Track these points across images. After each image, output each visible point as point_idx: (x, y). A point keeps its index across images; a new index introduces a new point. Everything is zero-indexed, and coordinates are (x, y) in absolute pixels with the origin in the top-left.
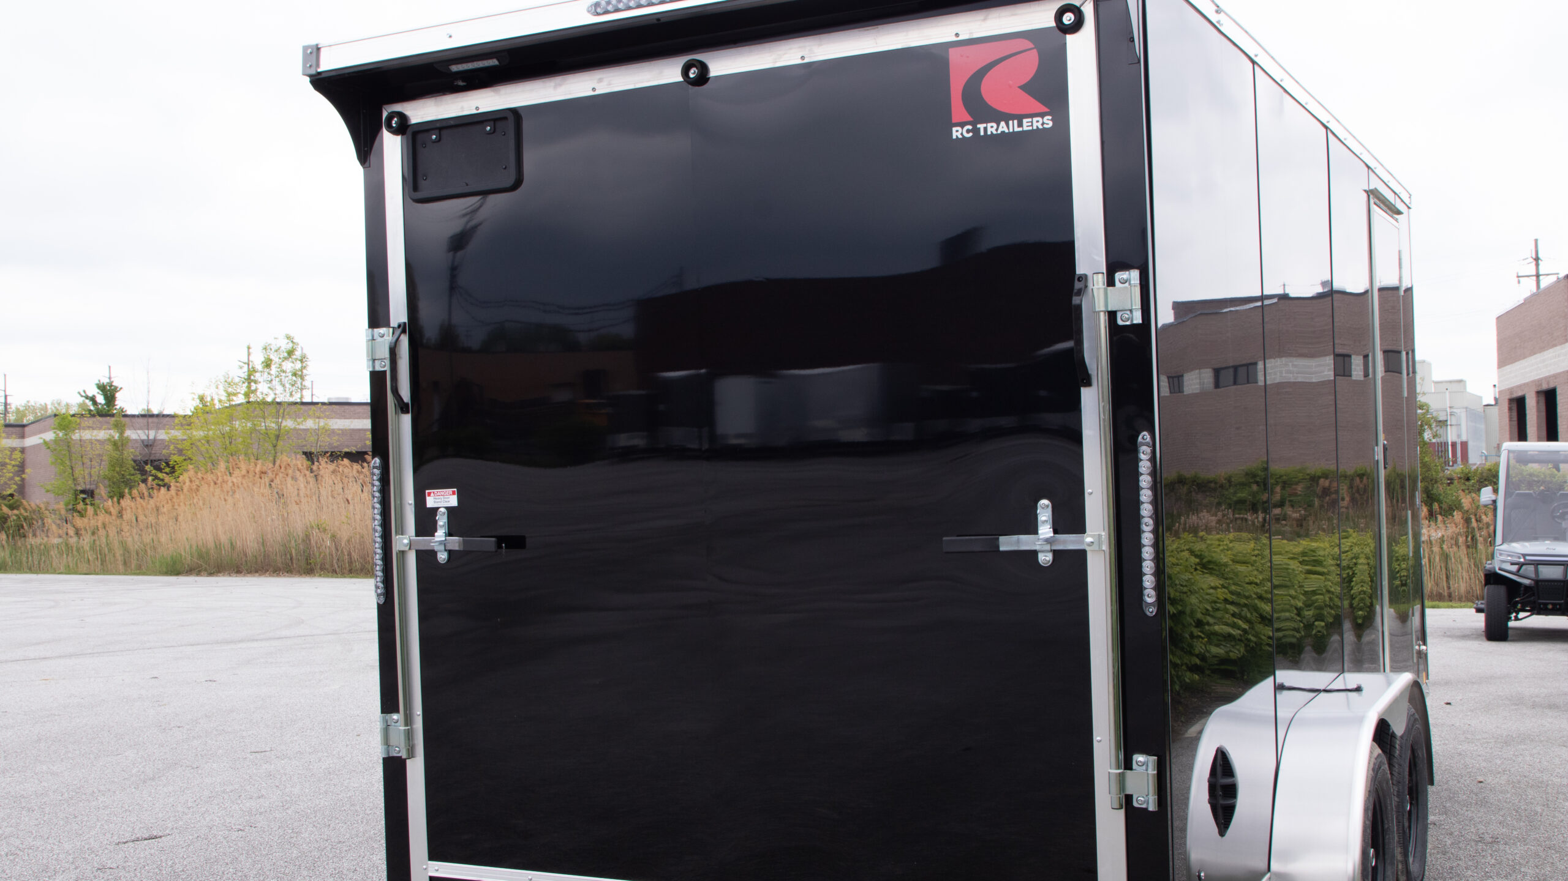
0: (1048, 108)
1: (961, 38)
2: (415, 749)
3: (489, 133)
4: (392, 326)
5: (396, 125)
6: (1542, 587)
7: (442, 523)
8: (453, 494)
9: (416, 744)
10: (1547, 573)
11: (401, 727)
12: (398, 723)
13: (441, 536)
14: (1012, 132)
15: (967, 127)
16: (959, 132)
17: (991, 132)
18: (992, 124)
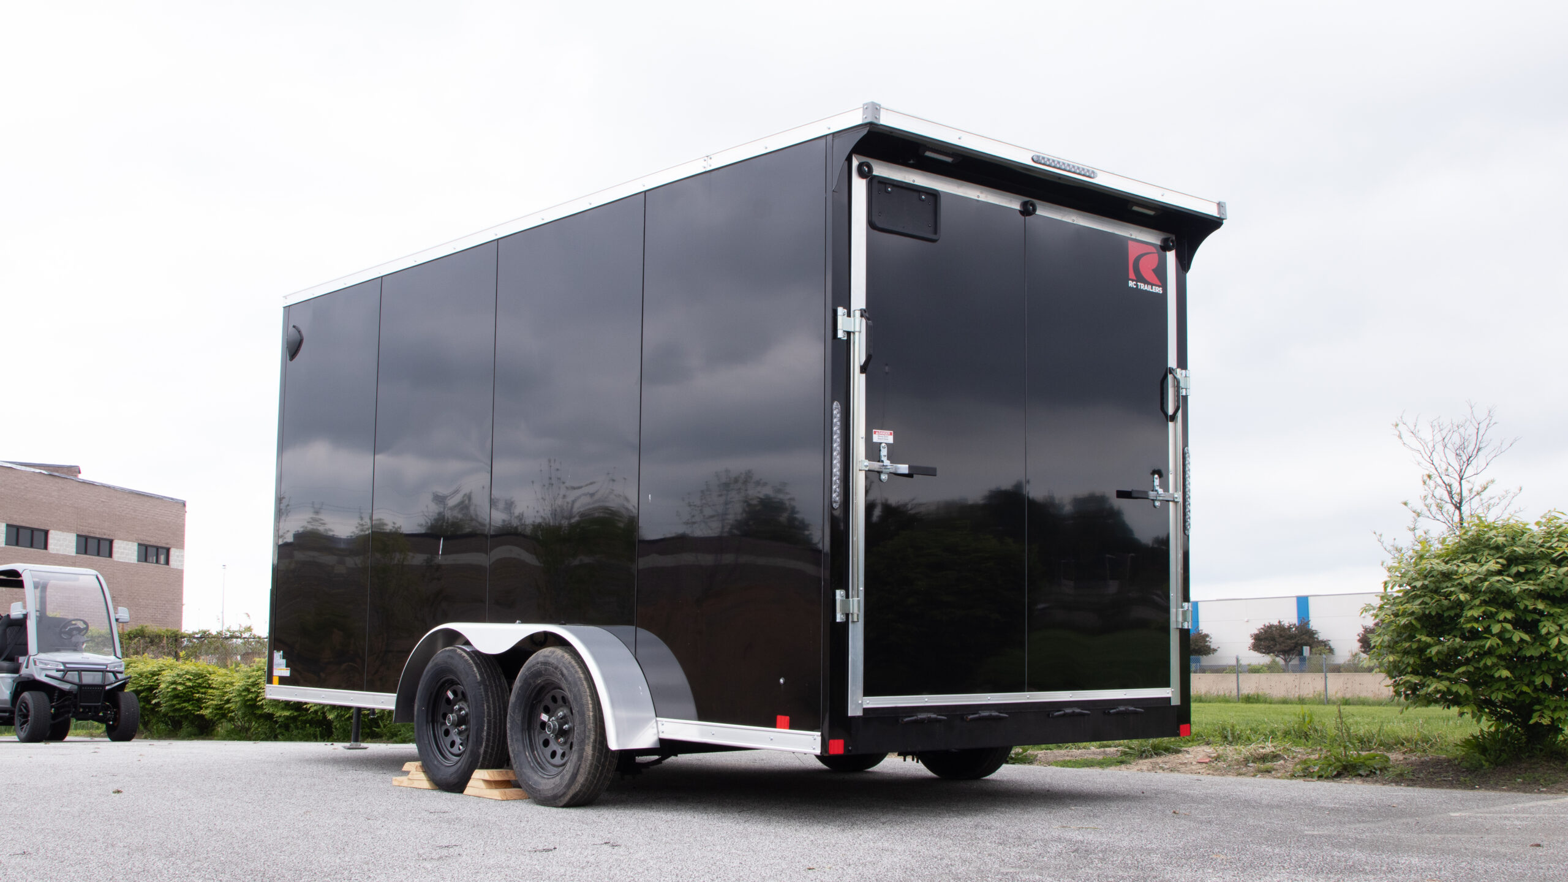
0: (1161, 282)
1: (1132, 237)
2: (858, 615)
3: (923, 200)
4: (852, 309)
5: (865, 172)
6: (86, 692)
7: (884, 452)
8: (891, 434)
9: (859, 610)
10: (88, 679)
11: (851, 599)
12: (847, 596)
13: (887, 462)
14: (1149, 292)
15: (1135, 283)
16: (1131, 284)
17: (1142, 287)
18: (1142, 284)
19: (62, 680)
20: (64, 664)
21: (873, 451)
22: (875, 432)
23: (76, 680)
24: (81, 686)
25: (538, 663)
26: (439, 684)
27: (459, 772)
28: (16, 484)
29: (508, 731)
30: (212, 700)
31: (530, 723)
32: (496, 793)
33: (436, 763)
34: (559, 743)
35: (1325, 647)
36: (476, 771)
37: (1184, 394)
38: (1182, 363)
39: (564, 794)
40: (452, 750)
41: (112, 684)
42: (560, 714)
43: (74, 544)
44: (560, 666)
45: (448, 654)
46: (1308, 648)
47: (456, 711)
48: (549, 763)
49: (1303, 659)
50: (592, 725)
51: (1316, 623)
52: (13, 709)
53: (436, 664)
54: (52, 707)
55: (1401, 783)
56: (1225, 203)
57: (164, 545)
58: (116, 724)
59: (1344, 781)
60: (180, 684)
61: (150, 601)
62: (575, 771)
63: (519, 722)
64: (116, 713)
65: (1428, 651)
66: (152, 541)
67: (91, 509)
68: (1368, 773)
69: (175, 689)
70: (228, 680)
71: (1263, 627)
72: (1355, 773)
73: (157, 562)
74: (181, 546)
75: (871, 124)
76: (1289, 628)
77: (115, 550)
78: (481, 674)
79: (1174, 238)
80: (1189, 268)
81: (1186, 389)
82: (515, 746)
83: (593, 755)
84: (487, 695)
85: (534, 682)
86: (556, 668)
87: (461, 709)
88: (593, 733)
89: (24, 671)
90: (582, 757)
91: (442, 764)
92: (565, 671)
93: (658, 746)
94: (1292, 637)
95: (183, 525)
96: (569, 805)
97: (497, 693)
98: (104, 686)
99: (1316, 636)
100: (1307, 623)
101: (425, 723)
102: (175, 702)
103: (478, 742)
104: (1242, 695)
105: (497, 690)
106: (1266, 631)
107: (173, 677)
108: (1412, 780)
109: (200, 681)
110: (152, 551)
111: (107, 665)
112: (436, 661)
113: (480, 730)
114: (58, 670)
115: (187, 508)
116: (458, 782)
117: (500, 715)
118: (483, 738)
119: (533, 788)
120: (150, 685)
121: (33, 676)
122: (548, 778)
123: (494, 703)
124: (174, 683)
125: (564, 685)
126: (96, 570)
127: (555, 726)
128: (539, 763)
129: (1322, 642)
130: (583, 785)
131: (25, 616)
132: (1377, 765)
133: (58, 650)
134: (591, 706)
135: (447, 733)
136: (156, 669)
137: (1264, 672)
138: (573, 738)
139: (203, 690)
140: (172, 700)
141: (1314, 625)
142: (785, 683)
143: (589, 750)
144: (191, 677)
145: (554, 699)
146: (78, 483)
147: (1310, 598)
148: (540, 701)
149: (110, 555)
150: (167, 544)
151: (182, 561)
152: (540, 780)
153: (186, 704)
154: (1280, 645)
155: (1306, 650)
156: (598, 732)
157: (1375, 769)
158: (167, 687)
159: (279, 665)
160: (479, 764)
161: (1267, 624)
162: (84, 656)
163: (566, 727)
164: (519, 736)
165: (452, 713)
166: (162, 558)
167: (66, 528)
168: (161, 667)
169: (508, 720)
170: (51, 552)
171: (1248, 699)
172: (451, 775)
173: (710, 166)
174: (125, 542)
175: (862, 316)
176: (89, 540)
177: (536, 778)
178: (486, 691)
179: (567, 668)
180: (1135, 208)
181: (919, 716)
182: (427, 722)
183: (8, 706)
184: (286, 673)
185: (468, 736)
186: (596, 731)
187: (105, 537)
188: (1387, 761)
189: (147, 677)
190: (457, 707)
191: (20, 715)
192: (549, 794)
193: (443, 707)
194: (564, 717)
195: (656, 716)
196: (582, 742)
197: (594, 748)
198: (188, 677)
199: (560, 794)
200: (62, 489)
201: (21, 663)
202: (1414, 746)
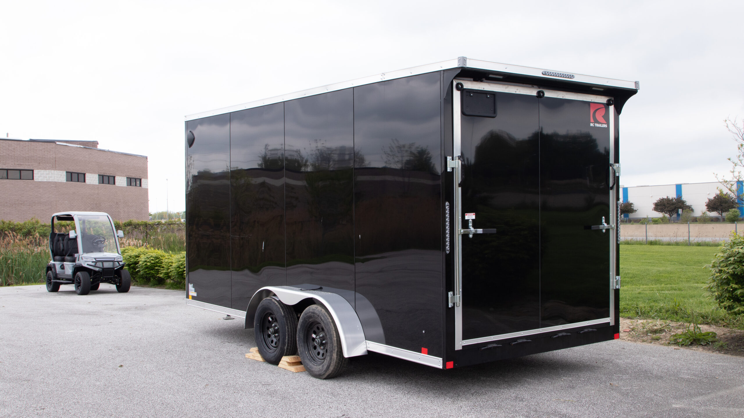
0: (606, 122)
1: (592, 101)
2: (459, 303)
3: (488, 98)
4: (454, 156)
5: (460, 88)
6: (105, 271)
7: (470, 224)
8: (474, 214)
9: (460, 301)
10: (107, 265)
11: (456, 296)
12: (454, 295)
13: (472, 229)
14: (601, 127)
15: (593, 124)
16: (592, 125)
17: (597, 126)
18: (597, 124)
19: (95, 266)
20: (95, 258)
21: (465, 224)
22: (466, 215)
23: (101, 266)
24: (104, 269)
25: (310, 312)
26: (265, 314)
27: (276, 356)
28: (69, 153)
29: (297, 341)
30: (163, 270)
31: (307, 339)
32: (293, 369)
33: (265, 350)
34: (321, 349)
35: (689, 209)
36: (283, 357)
37: (617, 175)
38: (617, 160)
39: (324, 374)
40: (272, 344)
41: (117, 267)
42: (321, 335)
43: (97, 179)
44: (320, 315)
45: (268, 301)
46: (681, 210)
47: (273, 327)
48: (317, 357)
49: (678, 215)
50: (336, 344)
51: (685, 197)
52: (73, 279)
53: (263, 305)
54: (91, 278)
55: (721, 351)
56: (638, 82)
57: (139, 178)
58: (120, 285)
59: (694, 348)
60: (149, 262)
61: (134, 204)
62: (329, 365)
63: (302, 338)
64: (120, 280)
65: (736, 292)
66: (133, 176)
67: (104, 162)
68: (706, 344)
69: (146, 264)
70: (170, 261)
71: (659, 199)
72: (699, 343)
73: (136, 185)
74: (146, 177)
75: (462, 67)
76: (672, 200)
77: (116, 181)
78: (284, 312)
79: (613, 99)
80: (620, 113)
81: (619, 173)
82: (300, 348)
83: (337, 358)
84: (287, 322)
85: (309, 320)
86: (318, 316)
87: (275, 326)
88: (336, 348)
89: (77, 262)
90: (332, 359)
91: (268, 351)
92: (322, 318)
93: (367, 354)
94: (673, 204)
95: (147, 168)
96: (326, 379)
97: (292, 321)
98: (114, 268)
99: (685, 203)
100: (681, 197)
101: (259, 332)
102: (146, 270)
103: (284, 344)
104: (648, 241)
105: (291, 319)
106: (660, 202)
107: (145, 259)
108: (727, 350)
109: (157, 260)
110: (133, 180)
111: (114, 258)
112: (263, 304)
113: (284, 339)
114: (93, 262)
115: (148, 160)
116: (275, 361)
117: (293, 331)
118: (286, 342)
119: (310, 369)
120: (135, 262)
121: (81, 264)
122: (316, 365)
123: (290, 326)
124: (146, 261)
125: (322, 323)
126: (107, 213)
127: (318, 341)
128: (312, 357)
129: (688, 206)
130: (332, 371)
131: (76, 237)
132: (710, 339)
133: (92, 252)
134: (335, 335)
135: (269, 336)
136: (137, 254)
137: (660, 223)
138: (327, 347)
139: (159, 265)
140: (145, 269)
141: (684, 198)
142: (425, 332)
143: (335, 356)
144: (154, 259)
145: (318, 328)
146: (97, 151)
147: (683, 186)
148: (312, 328)
149: (114, 183)
150: (140, 177)
151: (147, 185)
152: (313, 366)
153: (152, 271)
154: (667, 208)
155: (680, 211)
156: (339, 347)
157: (709, 341)
158: (143, 263)
159: (191, 290)
160: (285, 354)
161: (661, 198)
162: (104, 254)
163: (324, 342)
164: (303, 344)
165: (271, 328)
166: (138, 182)
167: (93, 172)
168: (139, 253)
169: (297, 336)
170: (87, 183)
171: (652, 243)
172: (272, 357)
173: (384, 78)
174: (121, 177)
175: (459, 159)
176: (104, 177)
177: (311, 364)
178: (287, 320)
179: (323, 316)
180: (594, 88)
181: (489, 346)
182: (260, 332)
183: (71, 277)
184: (195, 294)
185: (279, 340)
186: (338, 347)
187: (111, 175)
188: (714, 337)
189: (133, 258)
190: (273, 325)
191: (77, 283)
192: (318, 373)
193: (267, 324)
194: (323, 337)
195: (366, 340)
196: (332, 352)
197: (337, 354)
198: (152, 258)
199: (322, 374)
200: (90, 154)
201: (76, 257)
202: (729, 321)
